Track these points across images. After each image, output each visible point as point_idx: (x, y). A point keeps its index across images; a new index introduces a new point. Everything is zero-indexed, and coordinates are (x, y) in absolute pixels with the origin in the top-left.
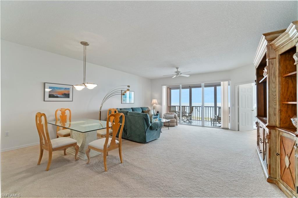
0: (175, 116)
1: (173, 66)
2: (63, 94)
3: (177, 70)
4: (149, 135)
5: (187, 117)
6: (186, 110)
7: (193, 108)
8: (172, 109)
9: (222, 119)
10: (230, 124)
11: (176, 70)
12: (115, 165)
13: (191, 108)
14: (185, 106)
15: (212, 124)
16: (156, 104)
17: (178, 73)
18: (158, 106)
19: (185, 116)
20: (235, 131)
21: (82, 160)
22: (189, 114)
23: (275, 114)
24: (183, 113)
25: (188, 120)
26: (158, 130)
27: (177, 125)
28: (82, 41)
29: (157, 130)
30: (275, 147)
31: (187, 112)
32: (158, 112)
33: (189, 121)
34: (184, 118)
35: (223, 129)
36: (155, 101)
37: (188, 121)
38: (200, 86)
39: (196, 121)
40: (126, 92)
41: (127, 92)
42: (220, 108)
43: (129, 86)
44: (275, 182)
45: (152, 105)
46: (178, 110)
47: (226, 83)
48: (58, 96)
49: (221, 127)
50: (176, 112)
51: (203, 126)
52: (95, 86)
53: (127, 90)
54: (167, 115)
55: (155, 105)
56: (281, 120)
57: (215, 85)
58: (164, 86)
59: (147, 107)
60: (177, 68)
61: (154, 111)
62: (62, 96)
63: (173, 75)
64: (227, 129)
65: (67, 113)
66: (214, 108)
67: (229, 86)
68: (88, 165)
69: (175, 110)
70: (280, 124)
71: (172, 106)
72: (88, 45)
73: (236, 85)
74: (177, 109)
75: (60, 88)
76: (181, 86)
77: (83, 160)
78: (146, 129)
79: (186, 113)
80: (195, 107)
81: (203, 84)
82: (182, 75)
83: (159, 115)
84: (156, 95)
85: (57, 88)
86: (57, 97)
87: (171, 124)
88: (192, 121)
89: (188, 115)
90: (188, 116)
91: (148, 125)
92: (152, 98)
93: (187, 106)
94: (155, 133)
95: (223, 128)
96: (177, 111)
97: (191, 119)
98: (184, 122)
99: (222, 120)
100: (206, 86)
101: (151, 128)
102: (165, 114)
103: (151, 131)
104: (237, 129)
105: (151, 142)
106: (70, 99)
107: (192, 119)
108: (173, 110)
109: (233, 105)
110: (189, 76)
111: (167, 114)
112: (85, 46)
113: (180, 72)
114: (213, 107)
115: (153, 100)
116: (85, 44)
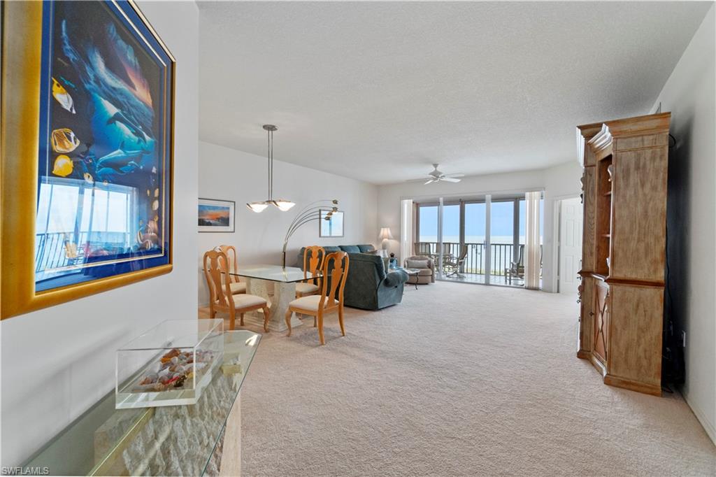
0: (429, 262)
1: (426, 161)
2: (218, 219)
3: (434, 169)
4: (383, 295)
5: (454, 265)
6: (451, 253)
7: (467, 247)
8: (422, 250)
9: (526, 269)
10: (541, 281)
11: (432, 169)
12: (335, 338)
13: (464, 248)
14: (449, 244)
15: (506, 281)
16: (389, 239)
17: (436, 175)
18: (392, 243)
19: (450, 263)
20: (551, 292)
21: (276, 332)
22: (458, 259)
23: (592, 254)
24: (445, 258)
25: (456, 272)
26: (399, 287)
27: (433, 281)
28: (266, 124)
29: (396, 287)
30: (590, 304)
31: (455, 255)
32: (392, 255)
33: (458, 275)
34: (447, 269)
35: (528, 290)
36: (385, 232)
37: (455, 276)
38: (481, 200)
39: (474, 276)
40: (331, 214)
41: (334, 213)
42: (523, 246)
43: (335, 202)
44: (588, 357)
45: (379, 240)
46: (435, 251)
47: (537, 194)
48: (211, 221)
49: (524, 287)
50: (430, 255)
51: (487, 284)
52: (292, 205)
53: (332, 209)
54: (413, 261)
55: (385, 240)
56: (598, 262)
57: (516, 199)
58: (406, 201)
59: (371, 245)
60: (436, 165)
61: (384, 252)
62: (217, 222)
63: (427, 180)
64: (536, 289)
65: (230, 254)
66: (512, 247)
67: (543, 200)
68: (290, 338)
69: (427, 251)
70: (597, 268)
71: (422, 243)
72: (276, 129)
73: (557, 200)
74: (433, 250)
75: (215, 208)
76: (441, 200)
77: (278, 332)
78: (378, 283)
79: (451, 258)
80: (472, 244)
81: (488, 197)
82: (444, 179)
83: (395, 262)
84: (389, 219)
85: (209, 207)
86: (209, 224)
87: (421, 279)
88: (465, 275)
89: (455, 262)
90: (457, 264)
91: (381, 277)
92: (379, 226)
93: (453, 244)
94: (392, 292)
95: (528, 288)
96: (432, 253)
97: (462, 272)
98: (448, 276)
99: (526, 274)
100: (495, 200)
101: (387, 283)
102: (409, 258)
103: (387, 289)
104: (555, 289)
105: (386, 310)
106: (230, 228)
107: (465, 271)
108: (424, 251)
109: (549, 240)
110: (459, 180)
111: (412, 258)
112: (270, 132)
113: (440, 173)
114: (510, 245)
115: (382, 229)
116: (270, 128)
